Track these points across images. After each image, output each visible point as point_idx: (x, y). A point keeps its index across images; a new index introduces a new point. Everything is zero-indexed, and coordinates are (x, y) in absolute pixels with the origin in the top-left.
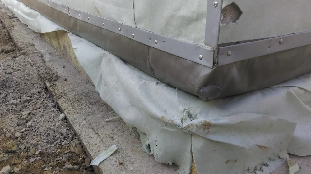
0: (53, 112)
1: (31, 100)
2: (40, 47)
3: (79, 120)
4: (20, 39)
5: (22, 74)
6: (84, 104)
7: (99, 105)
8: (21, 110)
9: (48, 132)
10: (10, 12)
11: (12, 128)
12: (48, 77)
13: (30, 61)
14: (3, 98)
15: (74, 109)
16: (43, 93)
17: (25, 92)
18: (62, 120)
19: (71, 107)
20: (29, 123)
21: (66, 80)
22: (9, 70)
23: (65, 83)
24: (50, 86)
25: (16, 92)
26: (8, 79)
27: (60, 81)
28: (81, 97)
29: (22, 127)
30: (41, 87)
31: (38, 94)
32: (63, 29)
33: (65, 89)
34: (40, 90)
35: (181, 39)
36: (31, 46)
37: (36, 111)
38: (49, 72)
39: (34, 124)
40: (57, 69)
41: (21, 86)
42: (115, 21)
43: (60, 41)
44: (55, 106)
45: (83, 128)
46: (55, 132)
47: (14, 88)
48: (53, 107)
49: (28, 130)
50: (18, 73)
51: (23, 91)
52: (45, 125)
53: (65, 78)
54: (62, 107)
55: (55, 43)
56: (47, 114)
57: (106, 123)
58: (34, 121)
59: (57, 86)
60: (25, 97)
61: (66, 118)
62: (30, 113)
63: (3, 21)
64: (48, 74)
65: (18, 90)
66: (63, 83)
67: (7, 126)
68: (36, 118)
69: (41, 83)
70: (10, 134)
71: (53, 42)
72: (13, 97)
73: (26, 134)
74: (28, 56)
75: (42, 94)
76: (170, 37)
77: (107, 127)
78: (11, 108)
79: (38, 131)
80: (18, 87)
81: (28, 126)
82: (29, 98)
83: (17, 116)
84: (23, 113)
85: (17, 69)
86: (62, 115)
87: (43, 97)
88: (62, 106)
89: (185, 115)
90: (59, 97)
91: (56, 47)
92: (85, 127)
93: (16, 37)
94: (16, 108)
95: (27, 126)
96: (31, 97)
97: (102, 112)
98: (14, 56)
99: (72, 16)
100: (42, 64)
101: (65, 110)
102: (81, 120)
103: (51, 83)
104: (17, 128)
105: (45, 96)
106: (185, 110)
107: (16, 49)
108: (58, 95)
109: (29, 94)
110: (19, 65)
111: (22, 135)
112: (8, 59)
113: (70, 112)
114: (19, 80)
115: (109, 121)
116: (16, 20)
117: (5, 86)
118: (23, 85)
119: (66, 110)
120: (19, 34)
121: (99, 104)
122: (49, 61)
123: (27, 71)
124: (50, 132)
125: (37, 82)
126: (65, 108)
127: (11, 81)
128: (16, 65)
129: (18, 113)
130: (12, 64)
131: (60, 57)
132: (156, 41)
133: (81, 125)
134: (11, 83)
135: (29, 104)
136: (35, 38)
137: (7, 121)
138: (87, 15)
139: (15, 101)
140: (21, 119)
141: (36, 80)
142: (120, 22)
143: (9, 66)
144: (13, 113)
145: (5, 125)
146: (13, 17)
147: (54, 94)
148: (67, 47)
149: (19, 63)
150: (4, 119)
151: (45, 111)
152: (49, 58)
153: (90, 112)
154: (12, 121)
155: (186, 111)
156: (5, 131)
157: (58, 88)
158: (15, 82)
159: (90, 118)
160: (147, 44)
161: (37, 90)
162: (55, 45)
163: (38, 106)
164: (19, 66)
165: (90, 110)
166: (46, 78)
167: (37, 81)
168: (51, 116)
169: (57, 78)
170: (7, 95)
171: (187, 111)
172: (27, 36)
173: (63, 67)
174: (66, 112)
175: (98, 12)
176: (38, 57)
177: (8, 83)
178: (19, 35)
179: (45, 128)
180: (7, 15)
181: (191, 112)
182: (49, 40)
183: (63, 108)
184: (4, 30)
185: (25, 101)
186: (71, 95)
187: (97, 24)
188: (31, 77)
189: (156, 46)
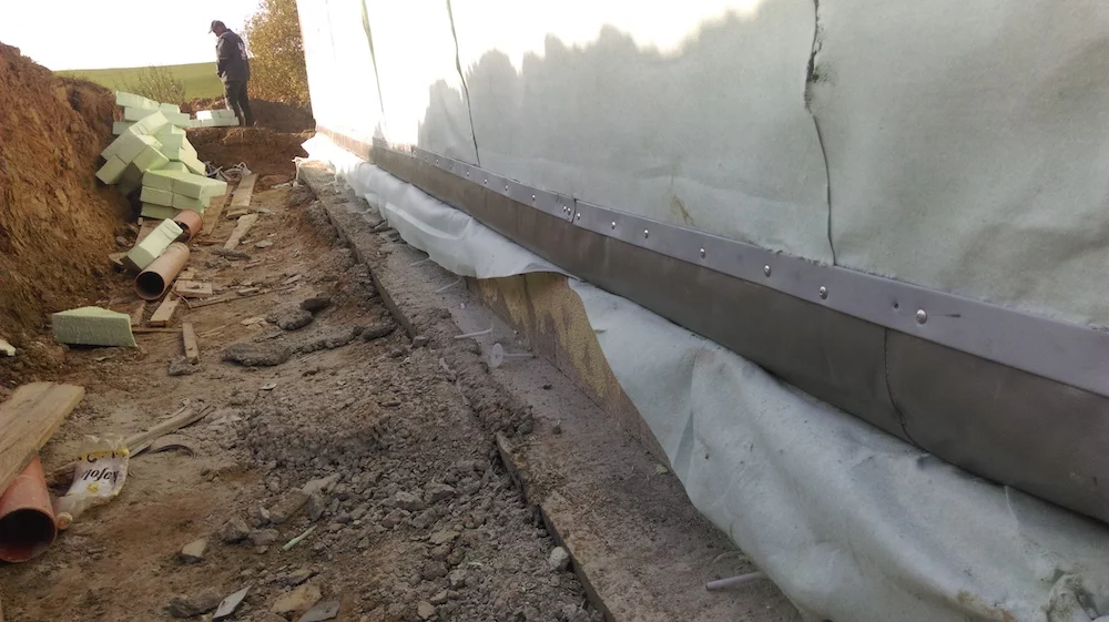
0: (527, 543)
1: (455, 496)
2: (469, 322)
3: (616, 577)
4: (409, 296)
5: (426, 409)
6: (627, 520)
7: (679, 525)
8: (426, 528)
9: (519, 610)
10: (370, 213)
11: (404, 587)
12: (506, 421)
13: (446, 367)
14: (371, 484)
15: (596, 533)
16: (490, 471)
17: (435, 467)
18: (559, 570)
19: (587, 528)
20: (457, 572)
21: (560, 432)
22: (388, 397)
23: (558, 442)
24: (513, 452)
25: (408, 465)
26: (386, 425)
27: (542, 434)
28: (614, 493)
29: (435, 586)
30: (482, 452)
31: (475, 475)
32: (550, 267)
33: (561, 462)
34: (480, 463)
35: (1032, 308)
36: (444, 318)
37: (474, 532)
38: (506, 404)
39: (472, 578)
40: (528, 393)
41: (422, 447)
42: (751, 243)
43: (535, 303)
44: (533, 520)
45: (632, 606)
46: (540, 612)
47: (402, 453)
48: (529, 521)
49: (456, 598)
50: (415, 407)
51: (429, 464)
52: (506, 582)
53: (555, 424)
54: (555, 523)
55: (515, 308)
56: (507, 546)
57: (709, 596)
58: (470, 568)
59: (534, 449)
60: (436, 485)
61: (570, 566)
62: (456, 538)
63: (354, 240)
64: (504, 412)
65: (414, 460)
66: (550, 440)
67: (390, 579)
68: (476, 557)
69: (482, 439)
70: (402, 607)
71: (509, 306)
72: (399, 483)
73: (450, 610)
74: (439, 351)
75: (486, 476)
76: (982, 298)
77: (716, 609)
78: (397, 520)
79: (485, 601)
80: (414, 452)
81: (454, 584)
82: (449, 488)
83: (419, 545)
84: (436, 538)
85: (412, 392)
86: (558, 554)
87: (492, 488)
88: (557, 520)
89: (1063, 595)
90: (543, 491)
91: (517, 323)
92: (641, 602)
93: (395, 291)
94: (413, 518)
95: (450, 581)
96: (454, 484)
97: (690, 552)
98: (397, 350)
99: (587, 227)
100: (482, 379)
101: (567, 535)
102: (623, 577)
103: (514, 440)
104: (422, 587)
105: (498, 485)
106: (1059, 574)
107: (396, 328)
108: (541, 482)
109: (449, 476)
110: (417, 379)
111: (438, 613)
112: (381, 361)
113: (583, 543)
114: (418, 428)
115: (722, 589)
116: (391, 236)
117: (375, 445)
118: (430, 443)
119: (572, 536)
120: (403, 279)
121: (678, 522)
122: (500, 367)
123: (439, 398)
124: (526, 611)
125: (469, 435)
126: (565, 528)
127: (396, 431)
128: (408, 378)
129: (419, 537)
130: (395, 377)
131: (531, 355)
132: (921, 312)
133: (627, 596)
134: (393, 436)
135: (451, 507)
136: (452, 293)
137: (390, 561)
138: (641, 224)
139: (408, 497)
140: (430, 558)
141: (465, 428)
142: (769, 247)
143: (387, 382)
144: (403, 537)
145: (385, 575)
146: (382, 227)
147: (526, 477)
148: (559, 322)
149: (415, 373)
150: (380, 555)
151: (502, 533)
152: (501, 359)
153: (649, 550)
154: (403, 564)
155: (1065, 577)
156: (385, 593)
157: (539, 458)
158: (406, 433)
159: (651, 569)
160: (882, 324)
161: (472, 462)
162: (515, 317)
163: (478, 515)
164: (417, 383)
165: (650, 542)
166: (497, 425)
167: (469, 431)
168: (523, 554)
169: (533, 424)
170: (382, 473)
171: (1068, 581)
172: (427, 287)
173: (546, 388)
174: (573, 542)
175: (686, 215)
176: (468, 354)
177: (384, 437)
178: (405, 285)
179: (508, 593)
180: (364, 223)
181: (1089, 585)
182: (495, 299)
183: (559, 528)
184: (360, 268)
185: (437, 499)
186: (579, 482)
187: (679, 254)
188: (454, 418)
189: (924, 331)
